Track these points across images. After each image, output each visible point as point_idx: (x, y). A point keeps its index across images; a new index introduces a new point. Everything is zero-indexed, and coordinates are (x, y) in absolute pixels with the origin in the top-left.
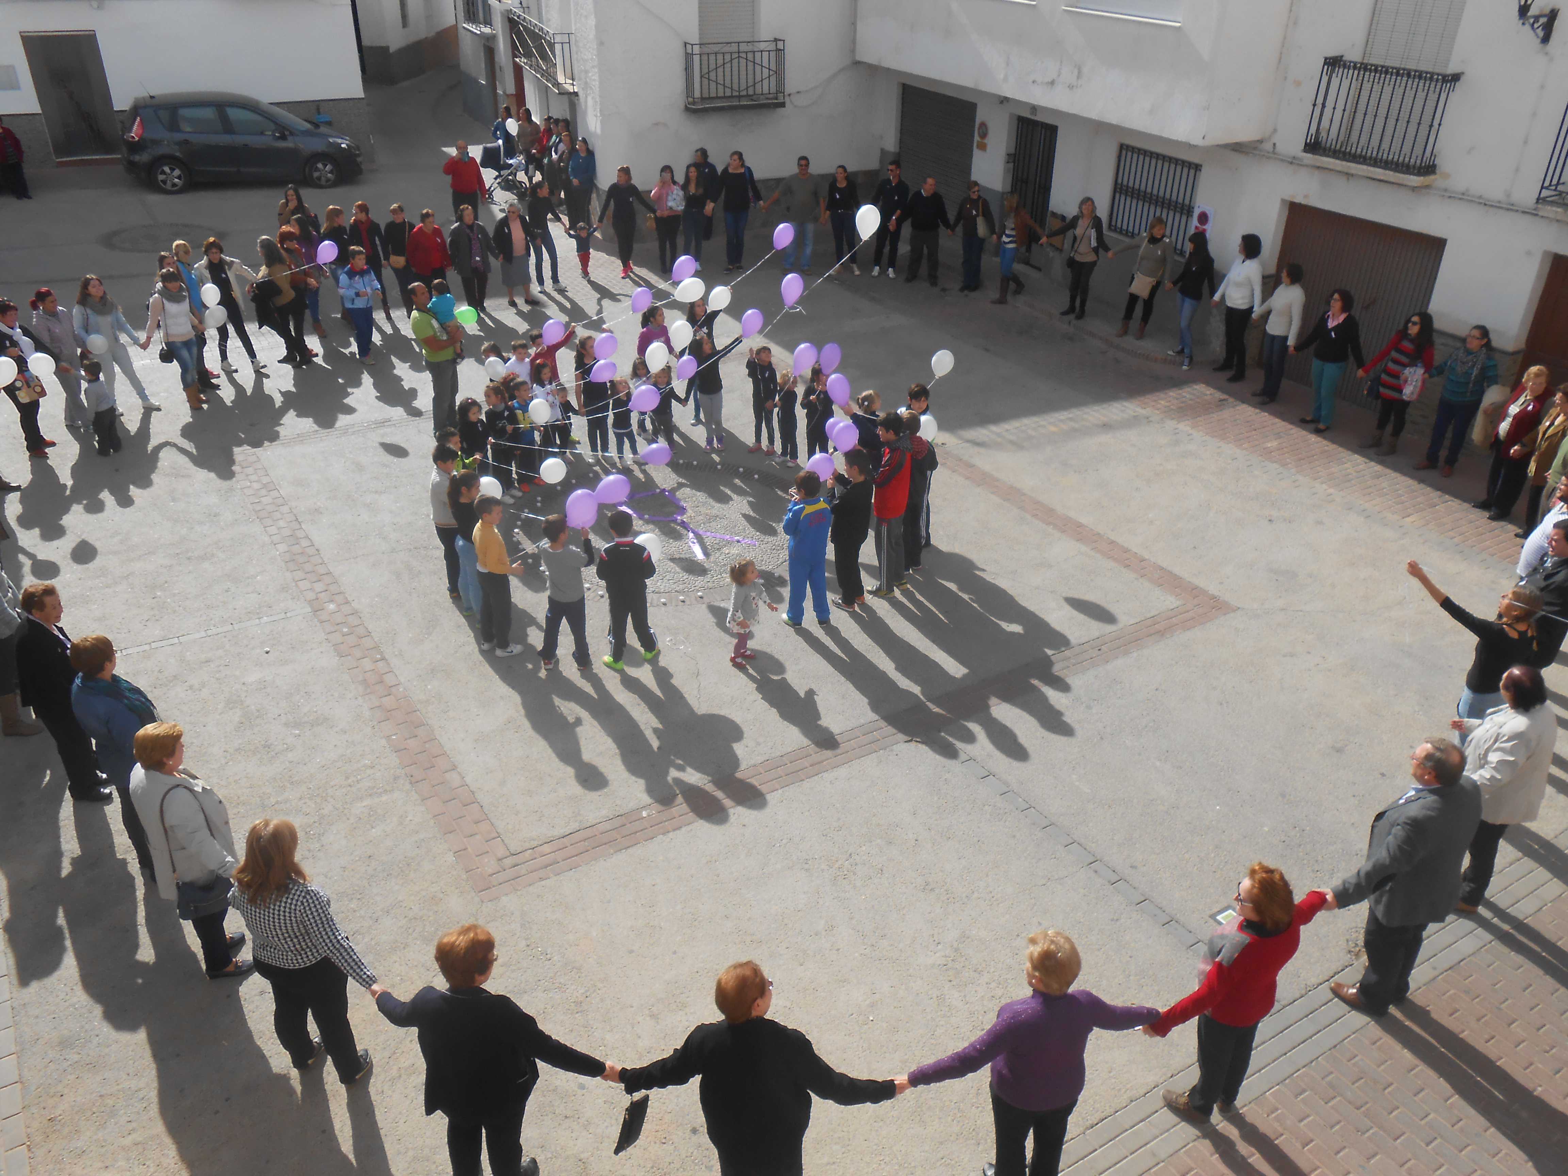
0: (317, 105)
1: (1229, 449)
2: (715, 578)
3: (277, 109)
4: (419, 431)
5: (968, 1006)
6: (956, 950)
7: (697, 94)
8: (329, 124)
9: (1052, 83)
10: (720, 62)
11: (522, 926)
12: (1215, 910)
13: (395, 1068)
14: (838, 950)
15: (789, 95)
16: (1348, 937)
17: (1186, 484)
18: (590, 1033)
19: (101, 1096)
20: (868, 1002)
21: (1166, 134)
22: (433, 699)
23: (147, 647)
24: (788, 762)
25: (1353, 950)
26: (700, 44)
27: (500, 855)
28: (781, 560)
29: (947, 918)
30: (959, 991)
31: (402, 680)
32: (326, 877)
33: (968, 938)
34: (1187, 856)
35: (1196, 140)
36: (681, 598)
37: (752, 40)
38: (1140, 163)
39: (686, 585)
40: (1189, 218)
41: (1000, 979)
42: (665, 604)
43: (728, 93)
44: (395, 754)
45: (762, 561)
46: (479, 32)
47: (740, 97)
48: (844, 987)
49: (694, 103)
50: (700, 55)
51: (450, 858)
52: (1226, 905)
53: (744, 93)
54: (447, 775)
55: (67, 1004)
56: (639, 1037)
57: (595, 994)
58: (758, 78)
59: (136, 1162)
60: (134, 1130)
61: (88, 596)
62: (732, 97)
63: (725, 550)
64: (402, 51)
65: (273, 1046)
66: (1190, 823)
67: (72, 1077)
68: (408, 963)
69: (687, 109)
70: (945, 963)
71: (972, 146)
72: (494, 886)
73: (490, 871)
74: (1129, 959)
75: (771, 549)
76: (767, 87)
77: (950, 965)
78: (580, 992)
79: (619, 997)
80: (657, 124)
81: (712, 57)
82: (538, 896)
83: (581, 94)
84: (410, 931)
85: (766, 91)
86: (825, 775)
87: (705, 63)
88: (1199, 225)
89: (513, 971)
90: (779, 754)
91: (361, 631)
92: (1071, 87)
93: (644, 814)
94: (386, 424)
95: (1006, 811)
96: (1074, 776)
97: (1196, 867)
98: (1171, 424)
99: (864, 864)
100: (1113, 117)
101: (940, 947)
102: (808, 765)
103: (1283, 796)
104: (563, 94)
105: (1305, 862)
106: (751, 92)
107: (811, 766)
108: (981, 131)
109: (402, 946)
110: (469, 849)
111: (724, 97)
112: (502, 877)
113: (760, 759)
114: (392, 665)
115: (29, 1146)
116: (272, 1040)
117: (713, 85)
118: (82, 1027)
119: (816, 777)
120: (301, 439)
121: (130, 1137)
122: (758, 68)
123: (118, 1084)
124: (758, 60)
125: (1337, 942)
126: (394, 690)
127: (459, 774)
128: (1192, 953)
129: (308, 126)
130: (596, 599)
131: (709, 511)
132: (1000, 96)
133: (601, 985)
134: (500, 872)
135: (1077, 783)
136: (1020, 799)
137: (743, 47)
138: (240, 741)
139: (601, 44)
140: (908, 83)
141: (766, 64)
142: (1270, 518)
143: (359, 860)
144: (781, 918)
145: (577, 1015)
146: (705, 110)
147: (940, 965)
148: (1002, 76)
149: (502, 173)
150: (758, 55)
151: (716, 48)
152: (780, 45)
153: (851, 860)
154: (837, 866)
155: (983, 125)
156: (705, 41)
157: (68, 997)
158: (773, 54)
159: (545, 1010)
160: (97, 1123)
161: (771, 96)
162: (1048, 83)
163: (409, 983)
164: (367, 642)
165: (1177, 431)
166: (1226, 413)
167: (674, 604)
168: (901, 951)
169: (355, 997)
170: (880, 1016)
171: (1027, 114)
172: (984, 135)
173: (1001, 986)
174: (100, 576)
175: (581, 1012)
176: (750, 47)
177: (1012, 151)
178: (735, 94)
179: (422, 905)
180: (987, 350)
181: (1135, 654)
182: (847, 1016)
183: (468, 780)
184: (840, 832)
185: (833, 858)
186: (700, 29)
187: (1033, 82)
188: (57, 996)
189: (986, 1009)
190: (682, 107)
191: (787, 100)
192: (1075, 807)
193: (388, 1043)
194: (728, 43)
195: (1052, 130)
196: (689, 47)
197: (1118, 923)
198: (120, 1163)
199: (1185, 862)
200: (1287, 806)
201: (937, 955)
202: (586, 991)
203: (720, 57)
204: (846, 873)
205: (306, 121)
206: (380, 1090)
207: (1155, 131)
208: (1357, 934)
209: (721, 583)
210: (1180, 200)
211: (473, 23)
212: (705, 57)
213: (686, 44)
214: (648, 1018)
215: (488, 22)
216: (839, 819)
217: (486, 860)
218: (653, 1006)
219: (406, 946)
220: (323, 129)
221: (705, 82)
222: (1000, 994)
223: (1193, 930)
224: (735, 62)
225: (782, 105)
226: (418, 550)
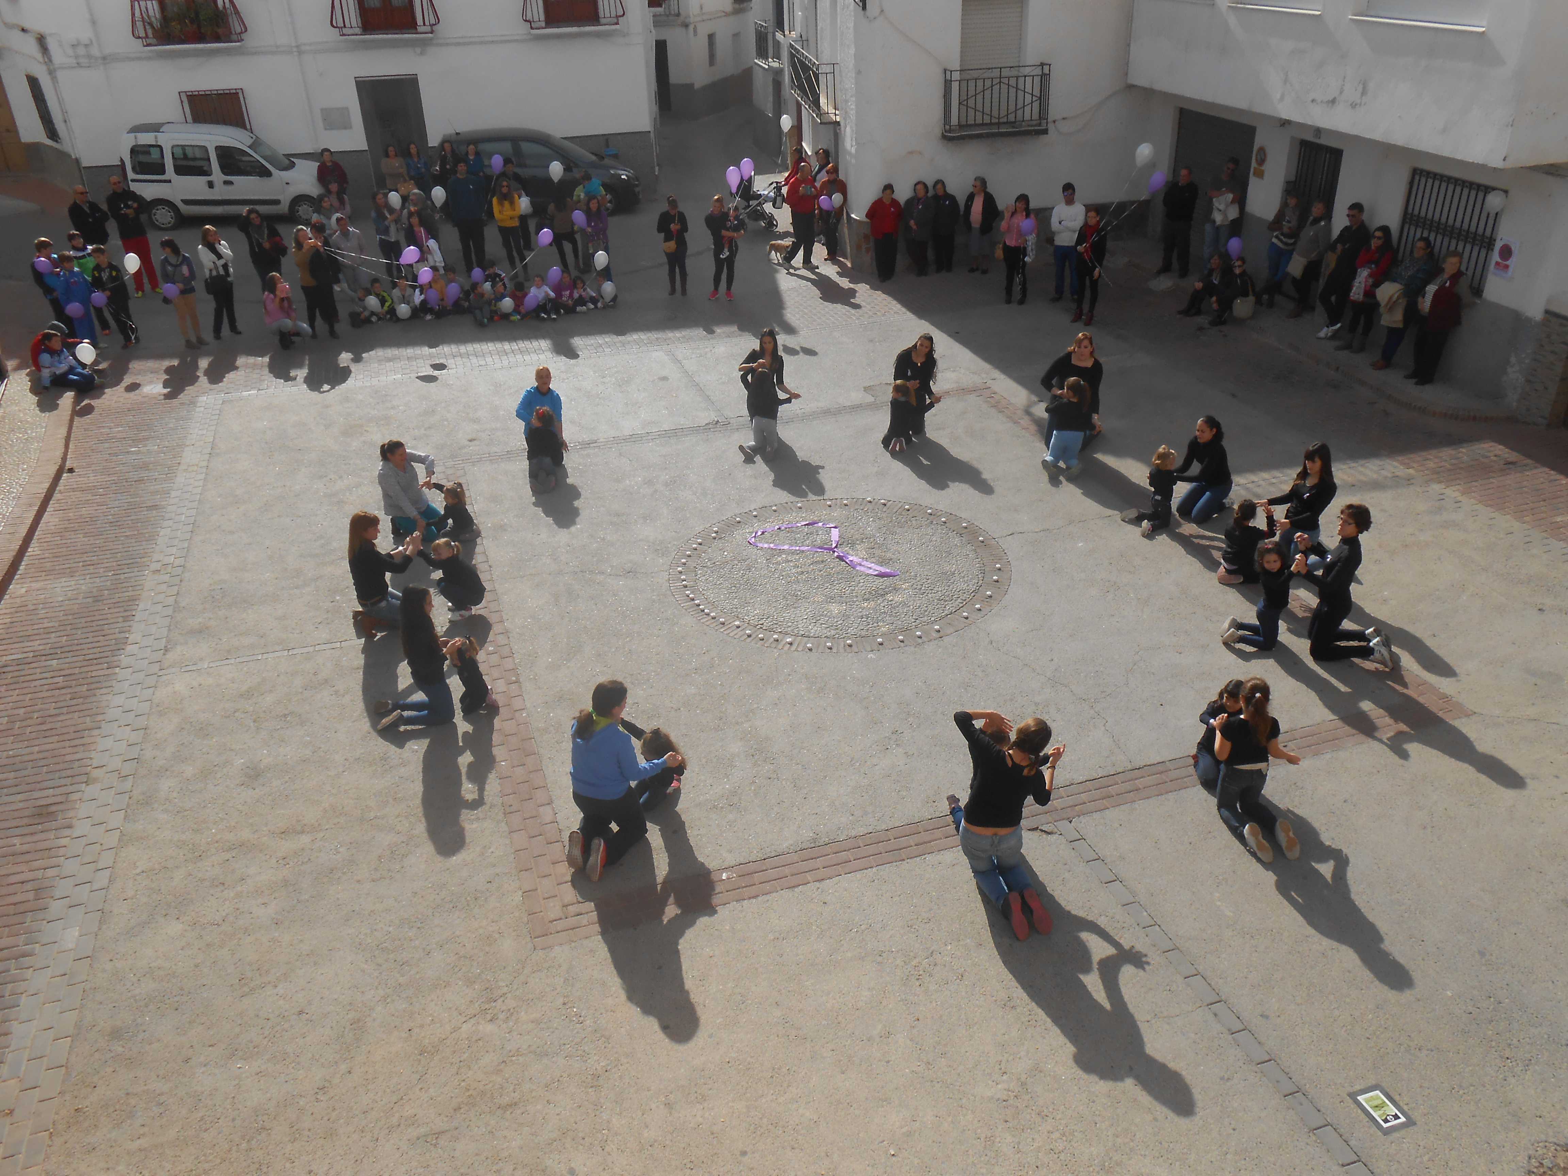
0: (607, 139)
1: (1505, 521)
2: (870, 626)
3: (566, 143)
4: (620, 454)
5: (1019, 1155)
6: (1023, 1084)
7: (954, 121)
8: (615, 156)
9: (1333, 101)
10: (980, 88)
11: (566, 980)
12: (1357, 1087)
13: (397, 1115)
14: (888, 1062)
15: (1054, 122)
16: (1531, 1152)
17: (1440, 559)
18: (598, 1113)
19: (128, 1094)
20: (905, 1130)
21: (1459, 157)
22: (552, 728)
23: (311, 649)
24: (892, 838)
25: (1535, 1170)
26: (960, 71)
27: (566, 901)
28: (946, 612)
29: (1023, 1044)
30: (1014, 1136)
31: (528, 706)
32: (396, 900)
33: (1041, 1072)
34: (1336, 1012)
35: (1496, 162)
36: (829, 644)
37: (1017, 64)
38: (1435, 190)
39: (838, 631)
40: (1490, 252)
41: (1065, 1129)
42: (810, 650)
43: (987, 120)
44: (498, 781)
45: (926, 611)
46: (767, 67)
47: (999, 124)
48: (883, 1106)
49: (950, 131)
50: (960, 81)
51: (518, 897)
52: (1374, 1083)
53: (1005, 120)
54: (541, 809)
55: (130, 994)
56: (647, 1127)
57: (616, 1069)
58: (1020, 105)
59: (135, 1169)
60: (143, 1135)
61: (278, 595)
62: (991, 124)
63: (889, 597)
64: (705, 88)
65: (292, 1071)
66: (1349, 972)
67: (109, 1070)
68: (444, 1003)
69: (944, 137)
70: (1005, 1098)
71: (1249, 174)
72: (551, 934)
73: (552, 916)
74: (1232, 1131)
75: (938, 600)
76: (1030, 113)
77: (1011, 1102)
78: (601, 1064)
79: (639, 1077)
80: (911, 153)
81: (972, 84)
82: (591, 951)
83: (842, 124)
84: (456, 970)
85: (1027, 117)
86: (928, 857)
87: (964, 89)
88: (1500, 261)
89: (542, 1029)
90: (884, 827)
91: (505, 651)
92: (1354, 106)
93: (724, 876)
94: (591, 445)
95: (1125, 925)
96: (1217, 895)
97: (1345, 1029)
98: (1436, 488)
99: (945, 966)
100: (1399, 139)
101: (1005, 1077)
102: (913, 844)
103: (1482, 954)
104: (825, 123)
105: (1494, 1044)
106: (1012, 118)
107: (916, 845)
108: (1259, 157)
109: (444, 984)
110: (539, 890)
111: (983, 124)
112: (560, 925)
113: (862, 831)
114: (523, 689)
115: (51, 1133)
116: (293, 1064)
117: (971, 112)
118: (134, 1020)
119: (918, 859)
120: (509, 456)
121: (138, 1142)
122: (1021, 94)
123: (145, 1085)
124: (1021, 86)
125: (1515, 1157)
126: (517, 714)
127: (553, 809)
128: (1314, 1138)
129: (594, 158)
130: (742, 639)
131: (883, 554)
132: (1281, 119)
133: (625, 1061)
134: (561, 919)
135: (1219, 903)
136: (1145, 913)
137: (1005, 72)
138: (362, 751)
139: (859, 72)
140: (1185, 107)
141: (1028, 89)
142: (1541, 607)
143: (431, 887)
144: (835, 1014)
145: (590, 1090)
146: (962, 138)
147: (998, 1100)
148: (1278, 96)
149: (751, 203)
150: (1021, 80)
151: (975, 74)
152: (1046, 70)
153: (931, 959)
154: (914, 963)
155: (1262, 150)
156: (964, 68)
157: (133, 988)
158: (1037, 80)
159: (561, 1079)
160: (115, 1122)
161: (1034, 123)
162: (1328, 102)
163: (438, 1025)
164: (508, 664)
165: (1442, 497)
166: (1512, 479)
167: (820, 651)
168: (959, 1074)
169: (383, 1032)
170: (914, 1150)
171: (1309, 137)
172: (1262, 161)
173: (1064, 1138)
174: (294, 577)
175: (596, 1086)
176: (1014, 72)
177: (1293, 179)
178: (994, 121)
179: (476, 943)
180: (1234, 396)
181: (1328, 756)
182: (877, 1143)
183: (559, 817)
184: (928, 925)
185: (912, 954)
186: (961, 57)
187: (1313, 101)
188: (124, 985)
189: (1039, 1164)
190: (940, 135)
191: (1051, 127)
192: (1209, 932)
193: (399, 1087)
194: (989, 69)
195: (1336, 155)
196: (948, 73)
197: (1228, 1084)
198: (120, 1168)
199: (1332, 1020)
200: (1484, 968)
201: (999, 1086)
202: (608, 1065)
203: (980, 83)
204: (921, 973)
205: (593, 154)
206: (376, 1136)
207: (1446, 153)
208: (1545, 1151)
209: (875, 632)
210: (1480, 230)
211: (763, 59)
212: (964, 84)
213: (945, 70)
214: (662, 1107)
215: (777, 56)
216: (931, 910)
217: (552, 905)
218: (671, 1093)
219: (447, 985)
220: (607, 161)
221: (963, 108)
222: (1061, 1148)
223: (1322, 1109)
224: (996, 88)
225: (1045, 132)
226: (584, 574)
